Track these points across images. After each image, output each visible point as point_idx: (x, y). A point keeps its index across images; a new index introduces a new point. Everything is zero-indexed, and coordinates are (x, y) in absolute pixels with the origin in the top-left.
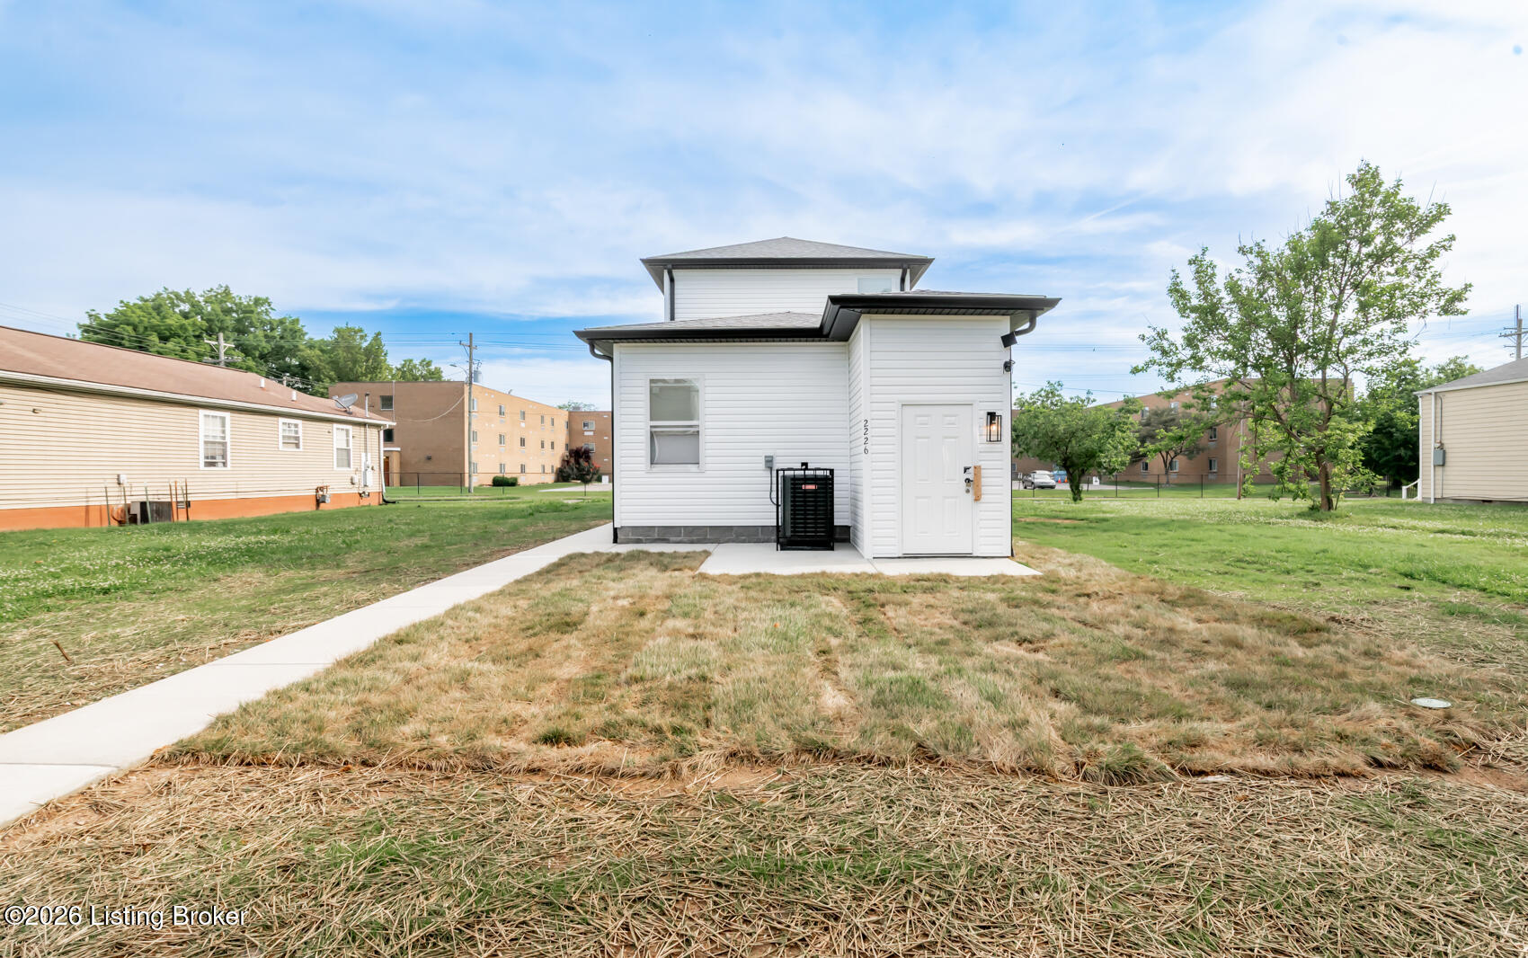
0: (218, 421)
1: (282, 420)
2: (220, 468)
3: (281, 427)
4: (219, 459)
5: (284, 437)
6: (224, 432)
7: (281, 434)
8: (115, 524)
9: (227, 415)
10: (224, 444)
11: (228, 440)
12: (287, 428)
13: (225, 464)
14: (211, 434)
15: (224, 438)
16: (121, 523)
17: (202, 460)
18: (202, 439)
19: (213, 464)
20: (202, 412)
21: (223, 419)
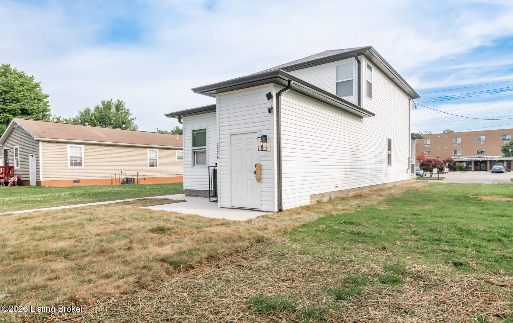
0: (154, 152)
1: (177, 151)
2: (155, 167)
3: (177, 153)
4: (155, 164)
5: (178, 156)
6: (156, 156)
7: (177, 155)
8: (121, 184)
9: (157, 150)
10: (156, 159)
11: (157, 158)
12: (179, 153)
13: (157, 166)
14: (152, 156)
15: (156, 157)
16: (122, 184)
17: (148, 165)
18: (148, 158)
19: (153, 166)
20: (148, 150)
21: (156, 151)
